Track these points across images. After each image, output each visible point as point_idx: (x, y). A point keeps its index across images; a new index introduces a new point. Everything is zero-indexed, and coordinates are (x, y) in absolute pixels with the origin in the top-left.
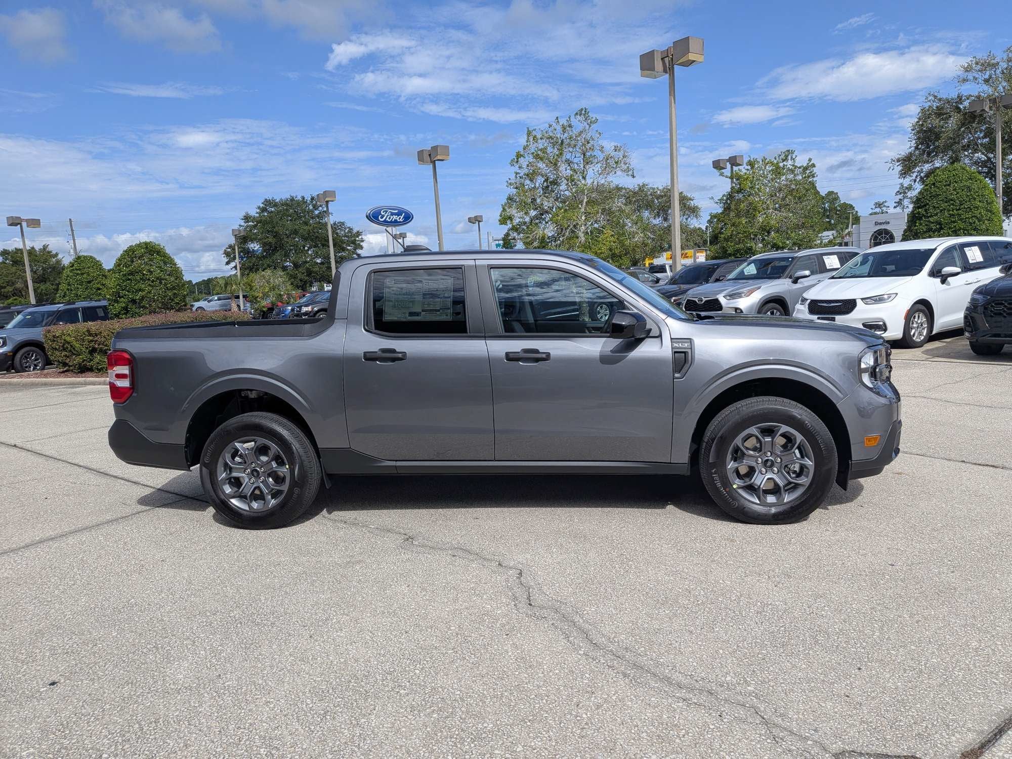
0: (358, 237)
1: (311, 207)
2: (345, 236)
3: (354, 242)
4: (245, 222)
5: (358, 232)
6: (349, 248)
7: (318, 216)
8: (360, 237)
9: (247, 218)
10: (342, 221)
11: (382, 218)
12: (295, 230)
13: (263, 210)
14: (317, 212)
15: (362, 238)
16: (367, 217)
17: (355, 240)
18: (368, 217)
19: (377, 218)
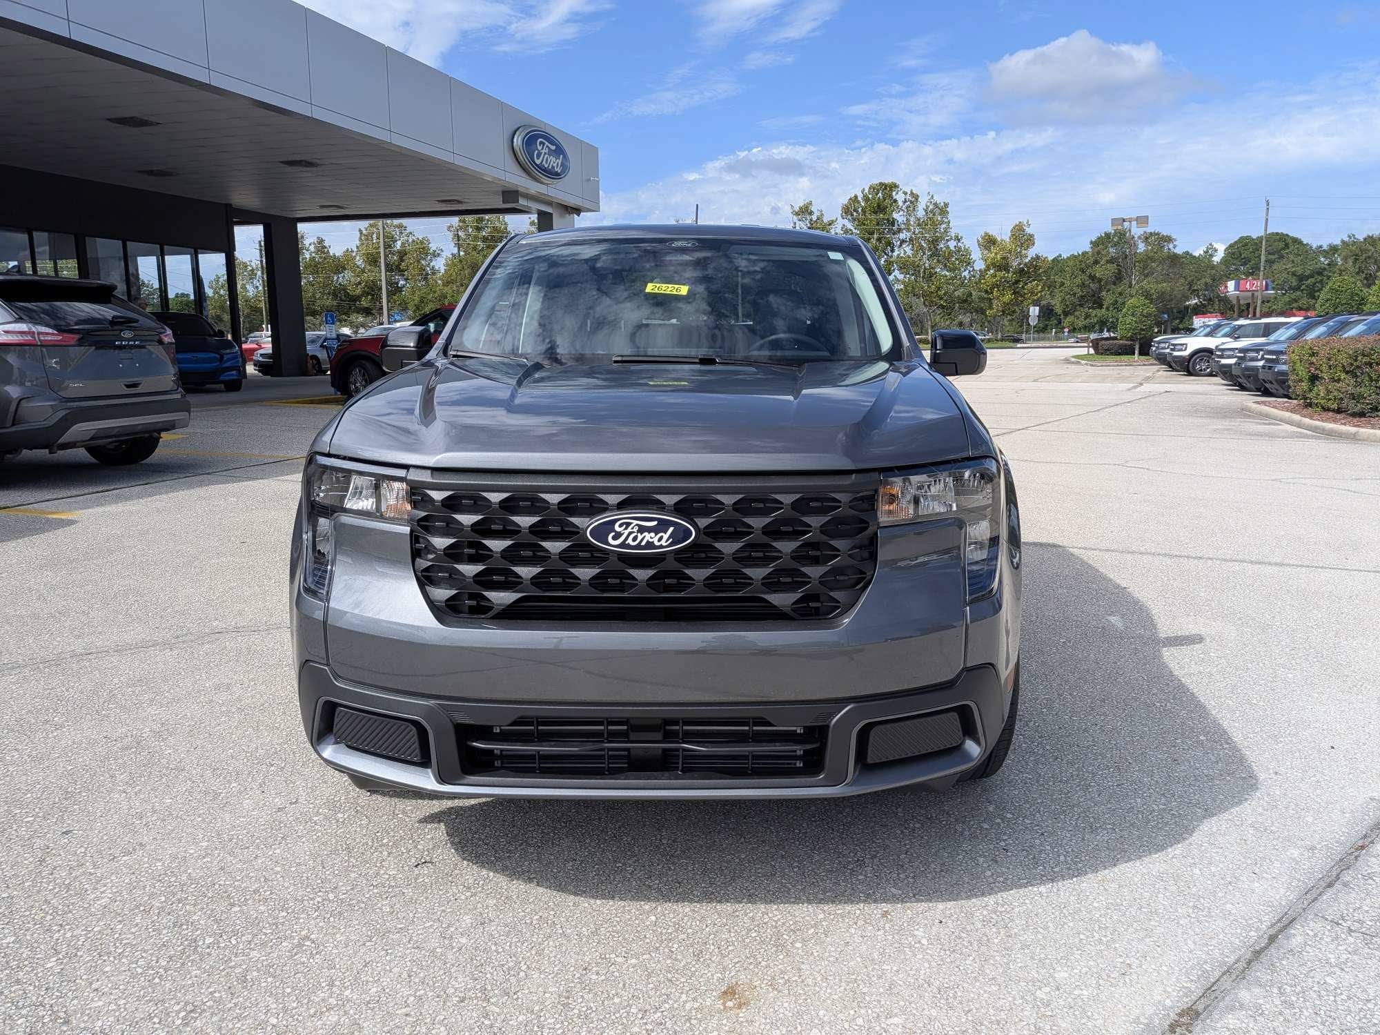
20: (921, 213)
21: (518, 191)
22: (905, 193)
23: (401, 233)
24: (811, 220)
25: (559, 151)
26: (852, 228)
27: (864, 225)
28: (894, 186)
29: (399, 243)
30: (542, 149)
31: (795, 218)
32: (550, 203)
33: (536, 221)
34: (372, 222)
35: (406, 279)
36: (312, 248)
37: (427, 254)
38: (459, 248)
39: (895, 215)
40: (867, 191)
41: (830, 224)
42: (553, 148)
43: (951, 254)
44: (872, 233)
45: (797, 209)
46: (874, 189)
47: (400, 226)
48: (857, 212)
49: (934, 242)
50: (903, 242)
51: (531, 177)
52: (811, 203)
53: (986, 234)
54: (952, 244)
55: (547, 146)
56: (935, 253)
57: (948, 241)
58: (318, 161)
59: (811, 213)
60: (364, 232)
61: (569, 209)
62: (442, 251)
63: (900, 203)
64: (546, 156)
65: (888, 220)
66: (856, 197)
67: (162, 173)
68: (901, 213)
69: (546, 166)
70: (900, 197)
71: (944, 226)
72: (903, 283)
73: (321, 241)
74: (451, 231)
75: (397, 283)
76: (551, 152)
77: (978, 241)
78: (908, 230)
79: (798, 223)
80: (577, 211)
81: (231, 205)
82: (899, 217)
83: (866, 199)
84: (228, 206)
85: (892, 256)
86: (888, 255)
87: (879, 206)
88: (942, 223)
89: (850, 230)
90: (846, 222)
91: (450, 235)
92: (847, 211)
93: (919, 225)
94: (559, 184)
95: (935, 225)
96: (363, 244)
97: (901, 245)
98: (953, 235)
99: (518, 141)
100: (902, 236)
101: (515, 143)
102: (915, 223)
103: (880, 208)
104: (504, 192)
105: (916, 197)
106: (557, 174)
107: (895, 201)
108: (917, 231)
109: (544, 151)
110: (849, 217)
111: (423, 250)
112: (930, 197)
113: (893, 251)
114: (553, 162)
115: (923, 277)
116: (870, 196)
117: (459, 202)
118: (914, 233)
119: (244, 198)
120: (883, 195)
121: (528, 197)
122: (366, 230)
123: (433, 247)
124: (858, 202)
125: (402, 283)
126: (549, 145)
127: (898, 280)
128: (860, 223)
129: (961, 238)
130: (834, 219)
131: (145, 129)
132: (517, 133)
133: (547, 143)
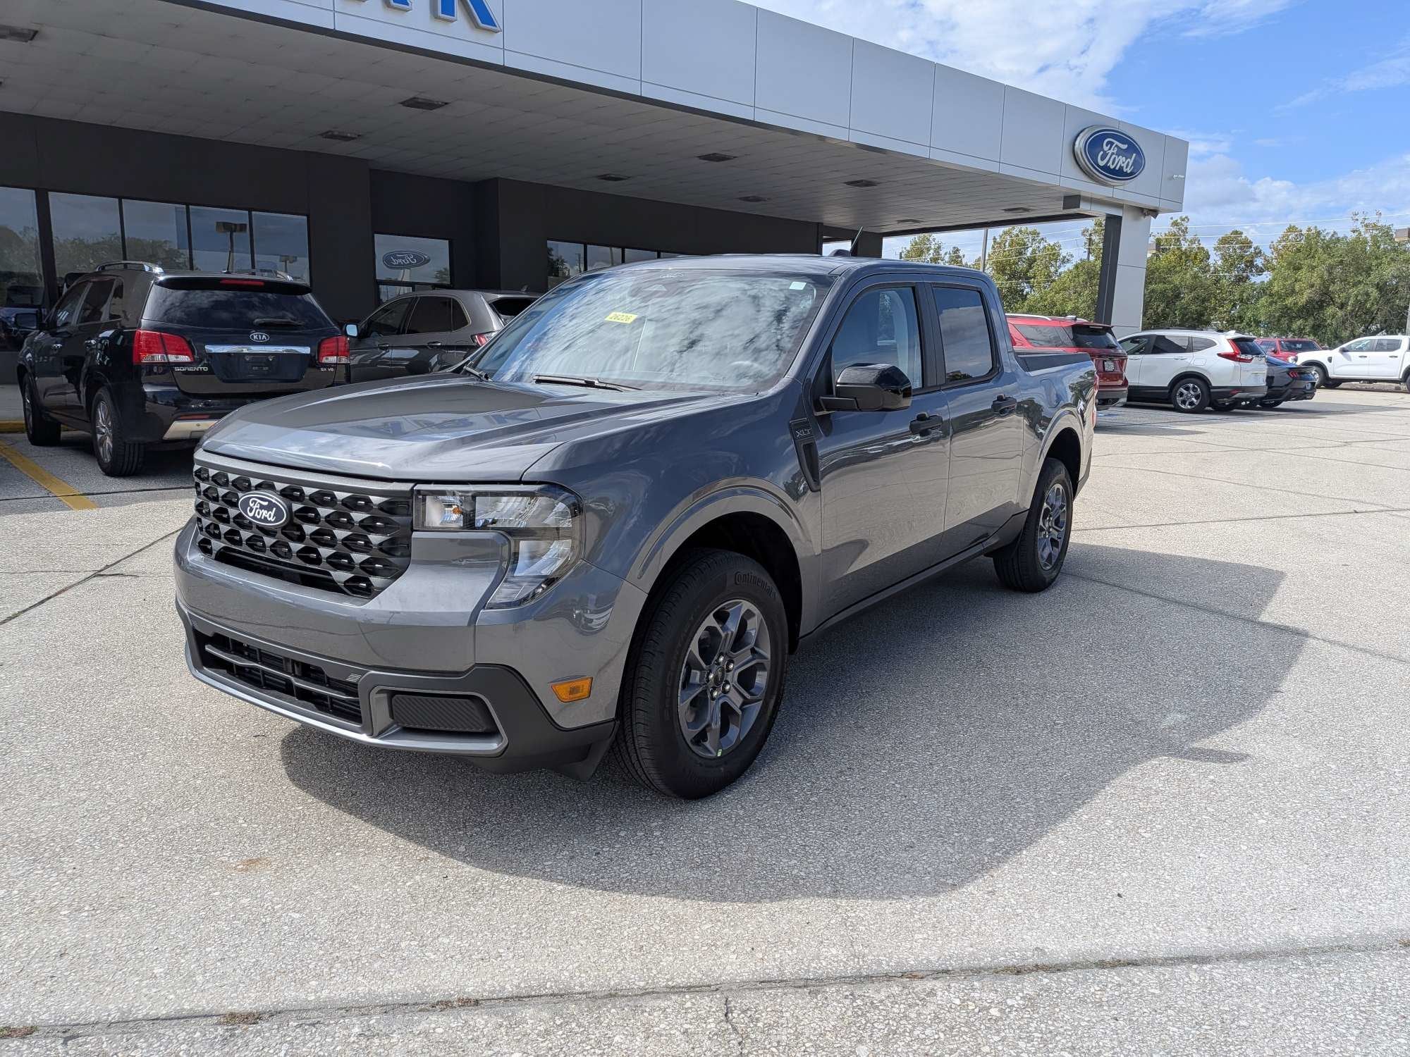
21: (1080, 196)
23: (1034, 240)
25: (1132, 148)
29: (1030, 250)
30: (1110, 149)
32: (1120, 206)
33: (1104, 223)
34: (1006, 228)
35: (1032, 287)
36: (947, 258)
37: (1056, 260)
38: (1089, 253)
42: (1125, 147)
47: (1035, 233)
51: (1094, 180)
55: (1116, 146)
58: (878, 181)
60: (998, 240)
61: (1145, 211)
62: (1072, 256)
64: (1114, 156)
67: (757, 199)
69: (1112, 167)
73: (956, 250)
74: (1084, 235)
75: (1023, 291)
76: (1120, 152)
80: (1154, 212)
81: (822, 224)
84: (819, 225)
91: (1084, 240)
94: (1130, 184)
96: (994, 252)
99: (1080, 144)
101: (1077, 146)
104: (1065, 197)
106: (1126, 174)
109: (1111, 152)
111: (1053, 255)
114: (1124, 163)
117: (1026, 210)
119: (835, 217)
121: (1092, 201)
122: (1001, 237)
123: (1063, 253)
125: (1027, 290)
126: (1120, 145)
131: (721, 163)
132: (1081, 135)
133: (1116, 143)
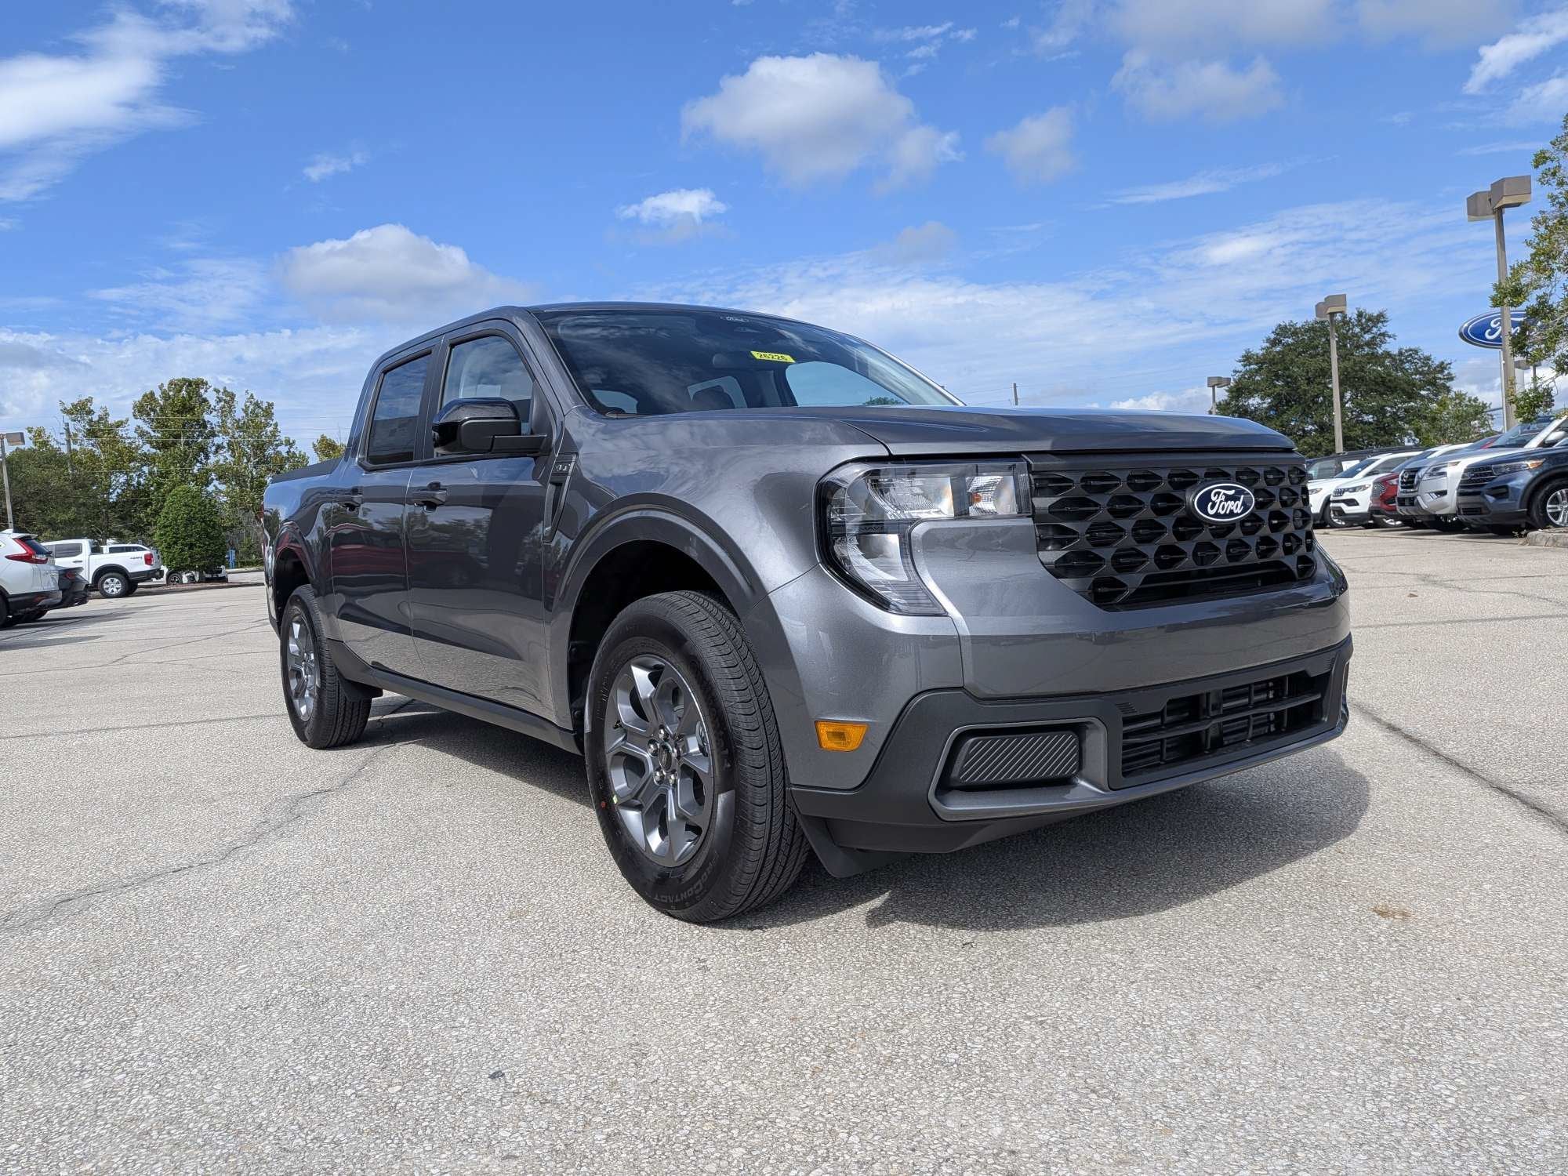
0: (1442, 372)
1: (1357, 330)
2: (1417, 372)
3: (1432, 383)
4: (1245, 366)
5: (1443, 363)
6: (1423, 392)
7: (1368, 344)
8: (1446, 372)
9: (1247, 359)
10: (1413, 347)
11: (1491, 334)
12: (1322, 370)
13: (1274, 343)
14: (1367, 337)
15: (1449, 374)
16: (1461, 335)
17: (1435, 378)
18: (1464, 336)
19: (1482, 336)
20: (239, 414)
22: (218, 391)
24: (91, 420)
26: (150, 430)
27: (167, 426)
28: (200, 383)
31: (67, 419)
39: (206, 417)
40: (166, 387)
41: (118, 426)
43: (284, 460)
44: (178, 436)
45: (69, 407)
46: (177, 385)
48: (155, 411)
49: (260, 447)
50: (219, 447)
52: (90, 400)
53: (323, 438)
54: (283, 450)
56: (263, 461)
57: (277, 445)
59: (90, 412)
63: (212, 402)
65: (198, 421)
66: (152, 394)
68: (214, 413)
70: (210, 396)
71: (269, 429)
72: (227, 494)
77: (314, 446)
78: (226, 433)
79: (71, 424)
82: (212, 418)
83: (166, 397)
85: (207, 464)
86: (201, 463)
87: (184, 406)
88: (268, 425)
89: (148, 433)
90: (140, 422)
92: (141, 410)
93: (238, 428)
95: (260, 427)
97: (216, 452)
98: (283, 439)
100: (217, 440)
102: (233, 425)
103: (186, 408)
105: (232, 396)
107: (205, 400)
108: (236, 435)
110: (144, 417)
112: (249, 396)
113: (207, 457)
115: (252, 488)
116: (171, 393)
118: (233, 437)
120: (189, 393)
124: (155, 400)
127: (220, 491)
128: (161, 425)
129: (294, 442)
130: (124, 420)
